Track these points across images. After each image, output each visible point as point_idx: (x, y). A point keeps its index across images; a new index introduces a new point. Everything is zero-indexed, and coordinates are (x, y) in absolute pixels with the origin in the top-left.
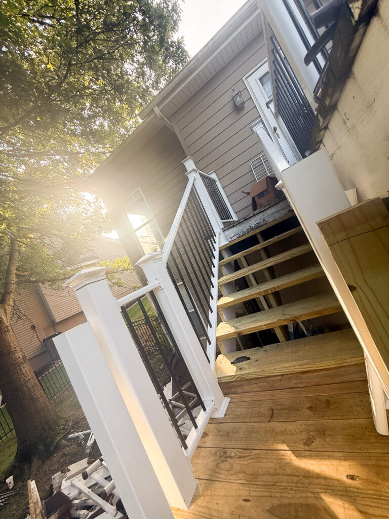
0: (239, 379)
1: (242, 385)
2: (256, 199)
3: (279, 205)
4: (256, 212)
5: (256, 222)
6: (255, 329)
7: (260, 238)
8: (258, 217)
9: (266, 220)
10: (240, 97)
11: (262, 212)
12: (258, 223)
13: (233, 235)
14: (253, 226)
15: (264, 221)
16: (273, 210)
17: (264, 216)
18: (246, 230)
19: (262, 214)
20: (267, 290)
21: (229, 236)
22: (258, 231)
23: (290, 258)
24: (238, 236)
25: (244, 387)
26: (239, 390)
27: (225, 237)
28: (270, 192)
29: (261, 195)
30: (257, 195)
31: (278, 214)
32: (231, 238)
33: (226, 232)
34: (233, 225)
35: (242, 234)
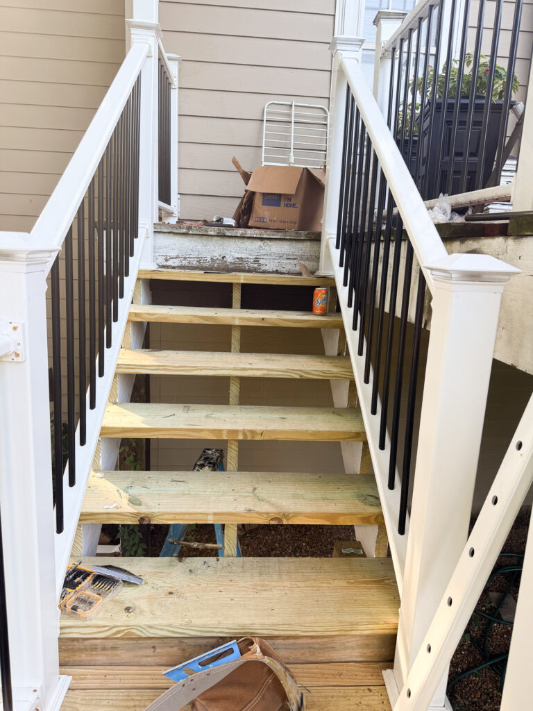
0: (119, 636)
1: (114, 648)
2: (258, 201)
3: (300, 246)
4: (248, 233)
5: (239, 256)
6: (187, 517)
7: (237, 296)
8: (249, 245)
9: (261, 262)
12: (241, 259)
13: (173, 254)
14: (229, 259)
15: (256, 260)
16: (285, 248)
17: (262, 252)
18: (209, 259)
19: (259, 243)
20: (236, 432)
21: (163, 252)
22: (242, 278)
23: (298, 377)
24: (185, 263)
25: (118, 652)
26: (101, 658)
27: (154, 247)
28: (294, 205)
29: (273, 199)
30: (264, 195)
31: (289, 261)
32: (167, 260)
33: (160, 237)
34: (185, 231)
35: (195, 263)
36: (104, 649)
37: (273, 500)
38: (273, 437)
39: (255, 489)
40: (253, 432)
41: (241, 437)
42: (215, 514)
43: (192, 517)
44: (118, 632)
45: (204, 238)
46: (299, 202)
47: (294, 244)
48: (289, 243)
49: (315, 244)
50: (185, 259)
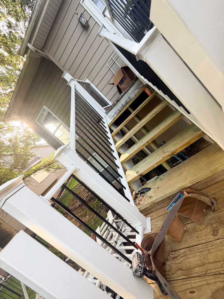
0: (152, 204)
1: (154, 207)
2: (119, 86)
3: (135, 84)
4: (122, 94)
5: (125, 101)
6: (150, 169)
7: (130, 110)
8: (124, 97)
9: (130, 97)
10: (84, 18)
11: (126, 93)
12: (126, 101)
13: (113, 114)
14: (124, 104)
15: (129, 98)
16: (132, 89)
17: (128, 95)
18: (120, 108)
19: (126, 94)
20: (148, 141)
21: (111, 116)
22: (128, 106)
23: (155, 115)
24: (117, 114)
26: (154, 210)
27: (109, 117)
28: (126, 78)
29: (121, 82)
30: (119, 83)
31: (136, 90)
32: (113, 117)
33: (108, 114)
34: (111, 108)
35: (118, 112)
36: (152, 208)
37: (169, 150)
38: (158, 135)
39: (163, 151)
40: (152, 138)
41: (150, 142)
42: (155, 164)
43: (151, 168)
44: (151, 204)
45: (115, 105)
46: (127, 76)
47: (133, 86)
48: (132, 87)
49: (138, 80)
50: (116, 113)
